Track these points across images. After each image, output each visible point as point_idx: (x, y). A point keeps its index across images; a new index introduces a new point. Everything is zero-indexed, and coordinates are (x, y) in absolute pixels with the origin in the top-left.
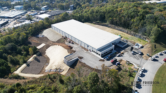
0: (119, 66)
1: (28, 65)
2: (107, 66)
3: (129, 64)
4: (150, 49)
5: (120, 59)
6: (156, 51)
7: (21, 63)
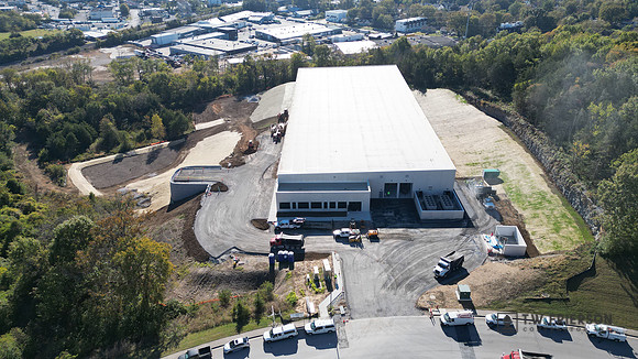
0: (277, 267)
1: (117, 161)
2: (243, 248)
3: (317, 281)
4: (530, 274)
5: (323, 250)
6: (548, 300)
7: (114, 150)
